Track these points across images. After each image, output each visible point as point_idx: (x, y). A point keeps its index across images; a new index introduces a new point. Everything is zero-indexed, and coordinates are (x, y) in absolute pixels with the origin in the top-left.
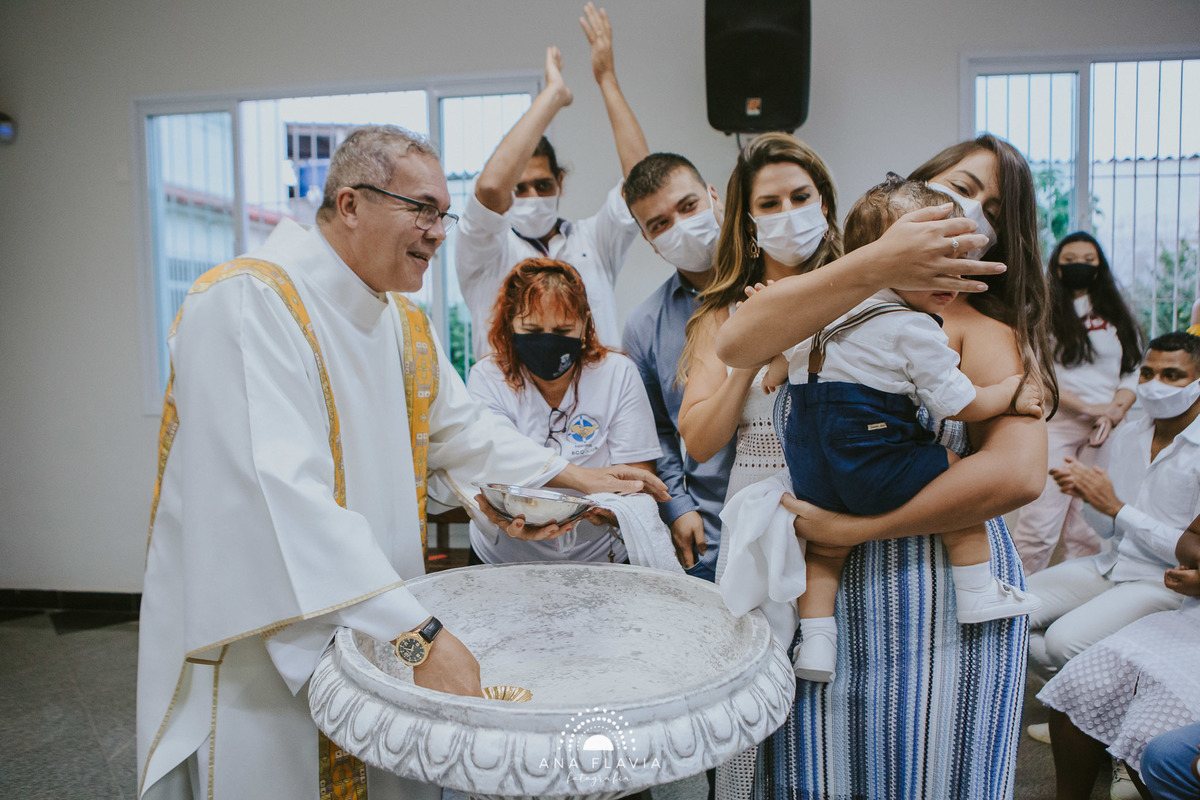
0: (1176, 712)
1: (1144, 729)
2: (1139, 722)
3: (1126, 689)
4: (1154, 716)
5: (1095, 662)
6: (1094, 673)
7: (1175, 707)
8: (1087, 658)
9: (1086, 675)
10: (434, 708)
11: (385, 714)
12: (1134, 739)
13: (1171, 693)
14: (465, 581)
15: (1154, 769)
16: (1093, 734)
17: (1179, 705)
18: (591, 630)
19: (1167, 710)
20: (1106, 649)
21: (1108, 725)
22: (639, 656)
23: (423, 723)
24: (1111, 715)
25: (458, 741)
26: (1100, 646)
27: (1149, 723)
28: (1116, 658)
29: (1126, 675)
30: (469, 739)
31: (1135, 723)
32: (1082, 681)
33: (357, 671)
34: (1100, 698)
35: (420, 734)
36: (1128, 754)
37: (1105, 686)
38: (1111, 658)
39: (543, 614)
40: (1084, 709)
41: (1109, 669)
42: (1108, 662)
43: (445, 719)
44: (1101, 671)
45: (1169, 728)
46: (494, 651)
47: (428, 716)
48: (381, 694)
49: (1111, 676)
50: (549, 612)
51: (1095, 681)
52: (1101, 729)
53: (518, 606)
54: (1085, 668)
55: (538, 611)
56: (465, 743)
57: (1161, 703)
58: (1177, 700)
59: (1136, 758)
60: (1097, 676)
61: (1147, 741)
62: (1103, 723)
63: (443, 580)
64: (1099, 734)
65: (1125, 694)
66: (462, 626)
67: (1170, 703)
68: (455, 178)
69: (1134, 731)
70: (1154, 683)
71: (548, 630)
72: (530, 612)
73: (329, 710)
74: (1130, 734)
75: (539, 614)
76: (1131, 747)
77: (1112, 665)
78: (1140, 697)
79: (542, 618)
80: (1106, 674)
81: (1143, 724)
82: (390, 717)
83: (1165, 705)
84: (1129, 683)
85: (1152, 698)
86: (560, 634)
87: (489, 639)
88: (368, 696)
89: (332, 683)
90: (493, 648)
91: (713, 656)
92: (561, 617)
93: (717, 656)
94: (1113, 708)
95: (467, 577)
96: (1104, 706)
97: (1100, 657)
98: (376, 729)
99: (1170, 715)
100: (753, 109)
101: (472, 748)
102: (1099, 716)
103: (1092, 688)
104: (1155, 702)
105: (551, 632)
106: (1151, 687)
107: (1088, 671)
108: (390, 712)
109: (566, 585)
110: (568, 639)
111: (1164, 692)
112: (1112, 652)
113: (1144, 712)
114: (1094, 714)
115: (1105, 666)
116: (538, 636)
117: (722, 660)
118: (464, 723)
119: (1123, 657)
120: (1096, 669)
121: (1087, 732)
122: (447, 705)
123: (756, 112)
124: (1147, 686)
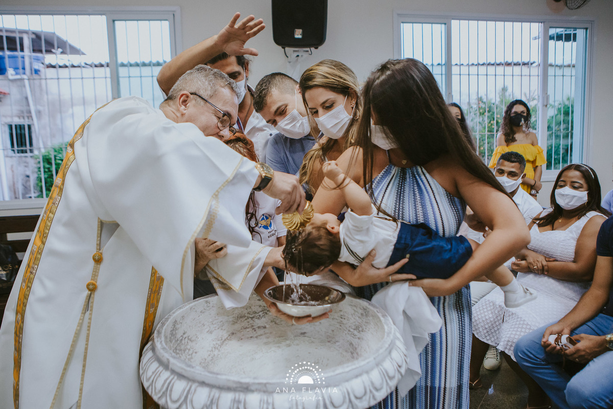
0: (524, 326)
1: (512, 336)
2: (509, 333)
3: (499, 318)
4: (515, 329)
5: (484, 307)
6: (484, 312)
7: (524, 324)
8: (481, 306)
9: (481, 314)
10: (245, 386)
11: (212, 394)
12: (509, 341)
13: (521, 318)
14: (206, 305)
15: (521, 354)
16: (485, 341)
17: (525, 323)
18: (275, 323)
19: (520, 326)
20: (489, 300)
21: (491, 336)
22: (306, 335)
23: (239, 396)
24: (493, 331)
25: (264, 403)
26: (486, 299)
27: (514, 333)
28: (493, 304)
29: (499, 311)
30: (270, 400)
31: (508, 334)
32: (480, 317)
33: (185, 370)
34: (488, 323)
35: (239, 402)
36: (506, 348)
37: (490, 318)
38: (491, 304)
39: (248, 318)
40: (481, 330)
41: (491, 310)
42: (490, 306)
43: (252, 391)
44: (488, 311)
45: (522, 334)
46: (226, 342)
47: (241, 391)
48: (207, 381)
49: (492, 313)
50: (251, 316)
51: (485, 316)
52: (488, 338)
53: (234, 315)
54: (480, 310)
55: (245, 316)
56: (268, 403)
57: (518, 323)
58: (524, 320)
59: (510, 350)
60: (486, 314)
61: (515, 341)
62: (489, 335)
63: (195, 305)
64: (487, 340)
65: (498, 320)
66: (207, 330)
67: (522, 322)
68: (123, 65)
69: (508, 337)
70: (513, 314)
71: (252, 326)
72: (241, 317)
73: (170, 396)
74: (507, 339)
75: (246, 318)
76: (507, 345)
77: (492, 308)
78: (506, 321)
79: (248, 320)
80: (490, 312)
81: (512, 334)
82: (217, 395)
83: (520, 324)
84: (500, 315)
85: (512, 321)
86: (259, 327)
87: (222, 335)
88: (196, 384)
89: (167, 379)
90: (225, 340)
91: (349, 331)
92: (258, 318)
93: (352, 330)
94: (493, 327)
95: (207, 302)
96: (489, 327)
97: (486, 304)
98: (209, 403)
99: (522, 328)
100: (298, 34)
101: (273, 405)
102: (487, 332)
103: (484, 319)
104: (515, 323)
105: (254, 327)
106: (511, 316)
107: (482, 312)
108: (215, 393)
109: (259, 300)
110: (264, 330)
111: (518, 318)
112: (492, 302)
113: (511, 328)
114: (485, 331)
115: (489, 308)
116: (248, 330)
117: (356, 332)
118: (264, 392)
119: (497, 303)
120: (485, 310)
121: (482, 340)
122: (254, 384)
123: (300, 37)
124: (509, 316)
